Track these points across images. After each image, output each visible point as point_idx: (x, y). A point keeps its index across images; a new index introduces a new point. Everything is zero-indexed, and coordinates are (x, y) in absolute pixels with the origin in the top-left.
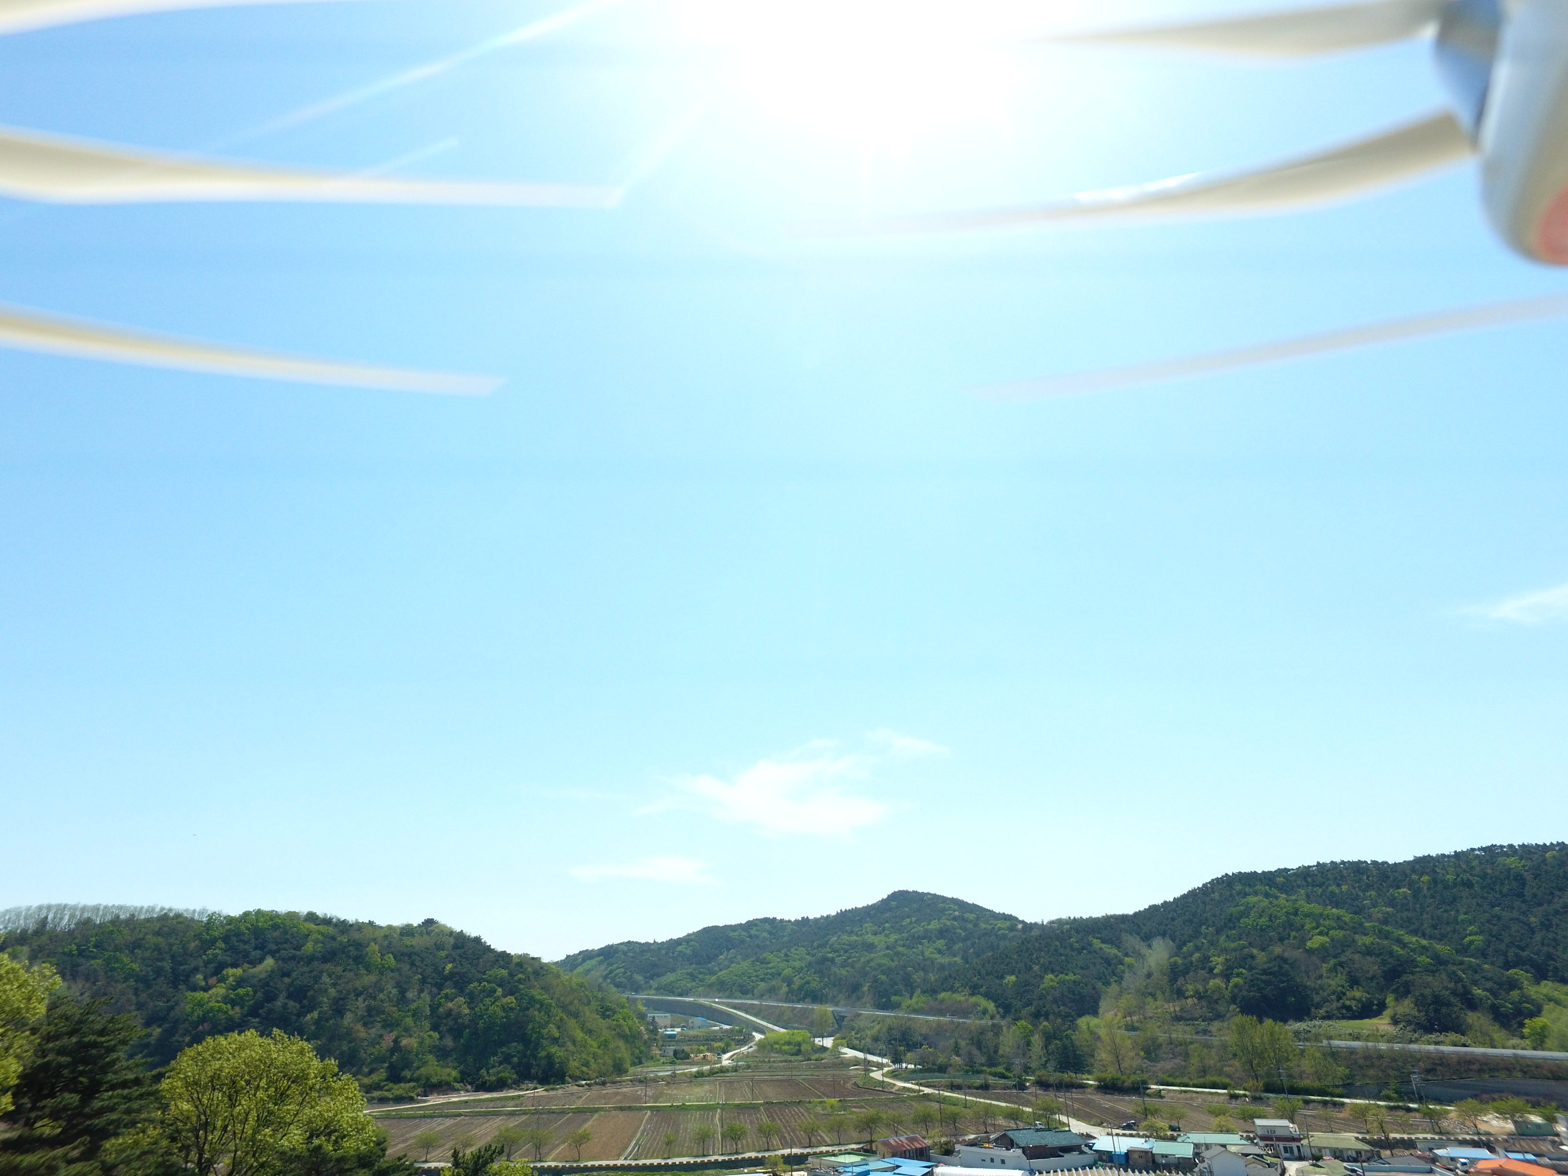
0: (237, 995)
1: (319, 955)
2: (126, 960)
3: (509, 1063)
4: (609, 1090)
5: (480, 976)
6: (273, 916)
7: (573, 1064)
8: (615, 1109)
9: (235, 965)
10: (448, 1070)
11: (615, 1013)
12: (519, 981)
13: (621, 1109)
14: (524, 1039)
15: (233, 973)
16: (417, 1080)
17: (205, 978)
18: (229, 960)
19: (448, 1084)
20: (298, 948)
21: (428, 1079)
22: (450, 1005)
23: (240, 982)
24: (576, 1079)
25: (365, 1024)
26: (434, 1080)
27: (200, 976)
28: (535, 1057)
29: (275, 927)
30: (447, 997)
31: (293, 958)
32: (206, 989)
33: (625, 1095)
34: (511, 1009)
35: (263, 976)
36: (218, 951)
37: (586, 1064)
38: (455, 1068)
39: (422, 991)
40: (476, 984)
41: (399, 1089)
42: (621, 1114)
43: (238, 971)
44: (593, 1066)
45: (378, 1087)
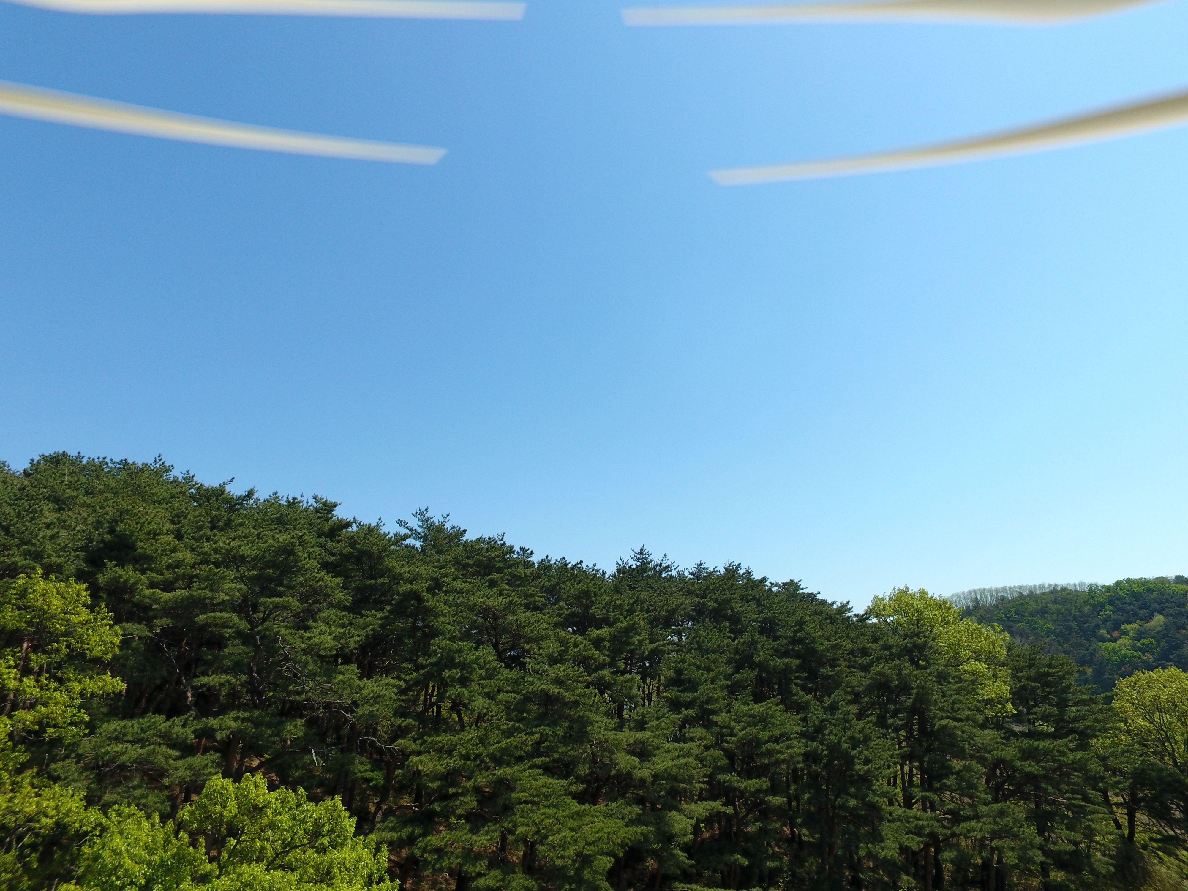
0: (1143, 644)
2: (1041, 622)
6: (1143, 582)
9: (1129, 622)
15: (1130, 628)
17: (1108, 632)
18: (1122, 618)
20: (1181, 606)
23: (1140, 635)
27: (1103, 632)
29: (1150, 590)
31: (1181, 614)
32: (1115, 640)
35: (1159, 629)
36: (1108, 611)
43: (1135, 626)
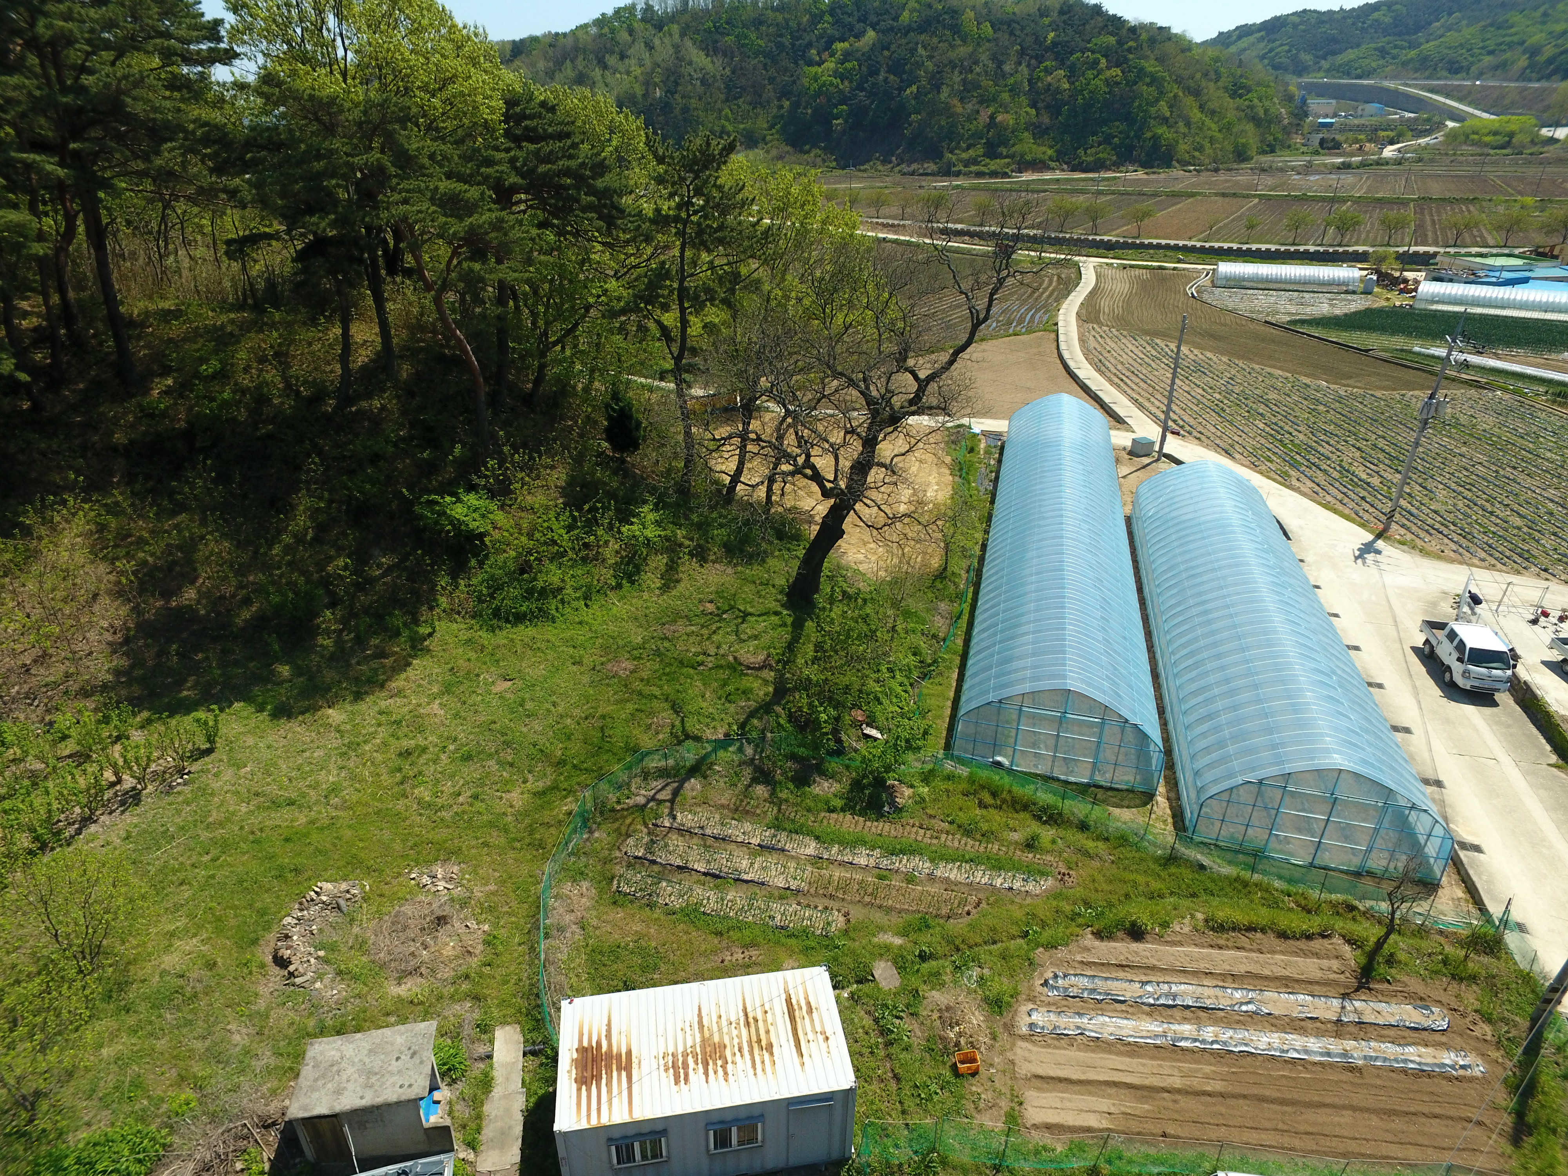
0: (845, 69)
1: (914, 25)
2: (753, 36)
3: (1110, 144)
4: (1222, 177)
5: (1082, 44)
7: (1183, 147)
8: (1216, 195)
9: (843, 40)
10: (1044, 149)
11: (1249, 91)
12: (1129, 50)
13: (1224, 195)
14: (1129, 119)
15: (839, 46)
16: (1011, 157)
17: (819, 54)
18: (837, 34)
19: (1043, 162)
20: (896, 19)
21: (1022, 156)
22: (1049, 78)
23: (847, 56)
24: (1184, 163)
25: (962, 100)
26: (1028, 157)
27: (814, 52)
28: (1139, 137)
30: (1046, 70)
31: (892, 29)
32: (819, 64)
33: (1237, 183)
34: (1117, 84)
35: (867, 49)
36: (826, 25)
37: (1200, 149)
38: (1051, 147)
39: (1020, 64)
40: (1079, 54)
41: (995, 165)
42: (1220, 199)
43: (846, 45)
44: (1208, 151)
45: (975, 162)
